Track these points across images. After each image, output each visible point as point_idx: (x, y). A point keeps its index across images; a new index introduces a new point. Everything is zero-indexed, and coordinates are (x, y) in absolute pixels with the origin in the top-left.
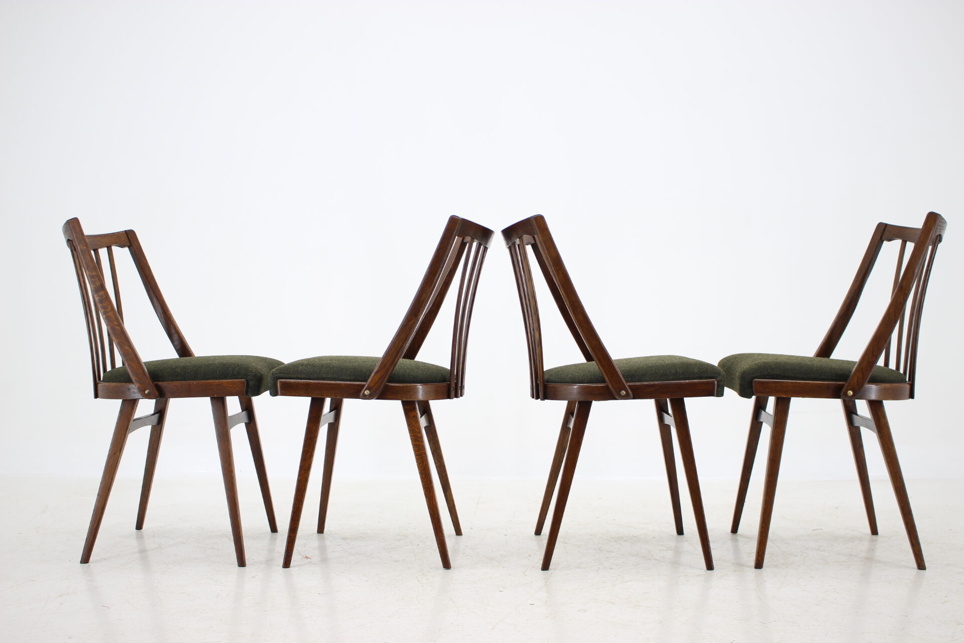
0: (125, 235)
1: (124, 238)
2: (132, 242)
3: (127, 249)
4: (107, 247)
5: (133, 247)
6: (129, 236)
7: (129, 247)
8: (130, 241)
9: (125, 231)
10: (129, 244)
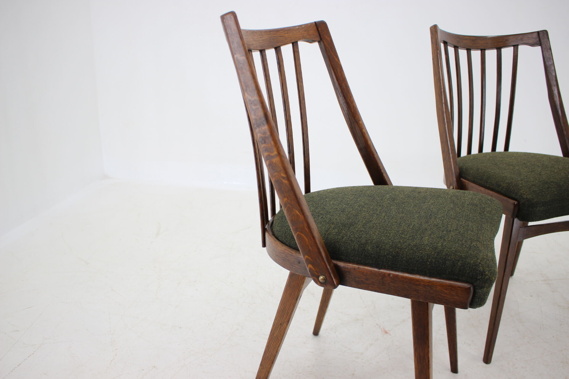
0: (315, 27)
1: (313, 31)
2: (322, 37)
3: (316, 45)
4: (293, 43)
5: (323, 42)
6: (319, 29)
7: (319, 42)
8: (320, 36)
9: (315, 22)
10: (319, 39)
